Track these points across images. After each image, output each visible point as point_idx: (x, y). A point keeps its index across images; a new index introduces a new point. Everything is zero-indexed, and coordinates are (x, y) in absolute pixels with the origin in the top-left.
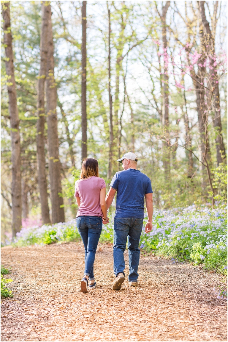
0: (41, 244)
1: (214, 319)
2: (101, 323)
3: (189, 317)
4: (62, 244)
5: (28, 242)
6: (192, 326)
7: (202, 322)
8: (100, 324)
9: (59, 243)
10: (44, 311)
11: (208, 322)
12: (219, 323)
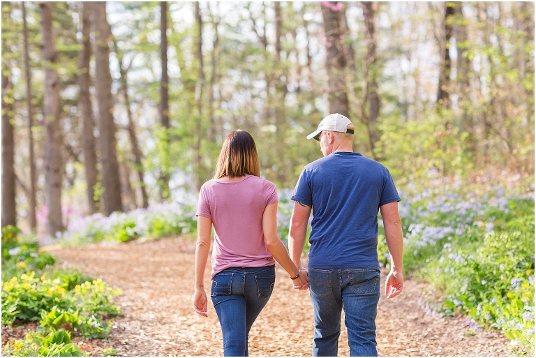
0: (112, 242)
1: (432, 343)
2: (272, 350)
3: (395, 340)
4: (147, 242)
5: (90, 239)
6: (403, 352)
7: (416, 347)
8: (271, 352)
9: (142, 240)
10: (180, 334)
11: (425, 346)
12: (440, 348)
